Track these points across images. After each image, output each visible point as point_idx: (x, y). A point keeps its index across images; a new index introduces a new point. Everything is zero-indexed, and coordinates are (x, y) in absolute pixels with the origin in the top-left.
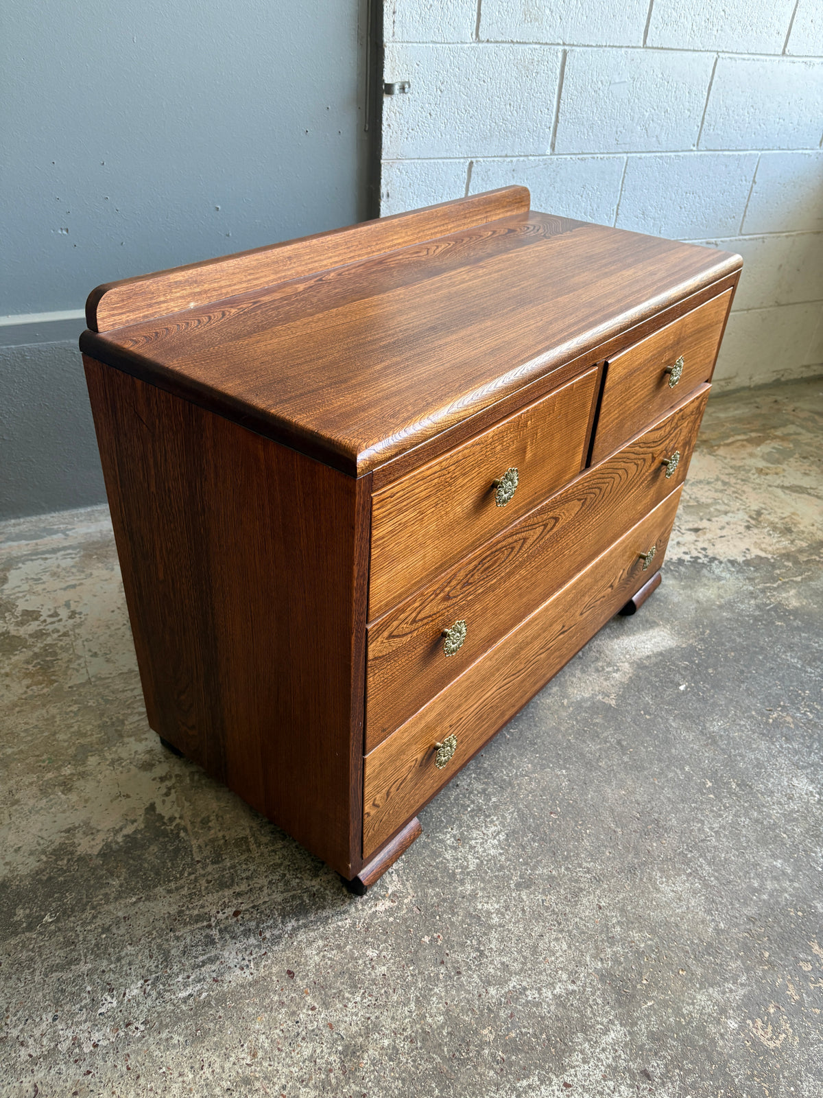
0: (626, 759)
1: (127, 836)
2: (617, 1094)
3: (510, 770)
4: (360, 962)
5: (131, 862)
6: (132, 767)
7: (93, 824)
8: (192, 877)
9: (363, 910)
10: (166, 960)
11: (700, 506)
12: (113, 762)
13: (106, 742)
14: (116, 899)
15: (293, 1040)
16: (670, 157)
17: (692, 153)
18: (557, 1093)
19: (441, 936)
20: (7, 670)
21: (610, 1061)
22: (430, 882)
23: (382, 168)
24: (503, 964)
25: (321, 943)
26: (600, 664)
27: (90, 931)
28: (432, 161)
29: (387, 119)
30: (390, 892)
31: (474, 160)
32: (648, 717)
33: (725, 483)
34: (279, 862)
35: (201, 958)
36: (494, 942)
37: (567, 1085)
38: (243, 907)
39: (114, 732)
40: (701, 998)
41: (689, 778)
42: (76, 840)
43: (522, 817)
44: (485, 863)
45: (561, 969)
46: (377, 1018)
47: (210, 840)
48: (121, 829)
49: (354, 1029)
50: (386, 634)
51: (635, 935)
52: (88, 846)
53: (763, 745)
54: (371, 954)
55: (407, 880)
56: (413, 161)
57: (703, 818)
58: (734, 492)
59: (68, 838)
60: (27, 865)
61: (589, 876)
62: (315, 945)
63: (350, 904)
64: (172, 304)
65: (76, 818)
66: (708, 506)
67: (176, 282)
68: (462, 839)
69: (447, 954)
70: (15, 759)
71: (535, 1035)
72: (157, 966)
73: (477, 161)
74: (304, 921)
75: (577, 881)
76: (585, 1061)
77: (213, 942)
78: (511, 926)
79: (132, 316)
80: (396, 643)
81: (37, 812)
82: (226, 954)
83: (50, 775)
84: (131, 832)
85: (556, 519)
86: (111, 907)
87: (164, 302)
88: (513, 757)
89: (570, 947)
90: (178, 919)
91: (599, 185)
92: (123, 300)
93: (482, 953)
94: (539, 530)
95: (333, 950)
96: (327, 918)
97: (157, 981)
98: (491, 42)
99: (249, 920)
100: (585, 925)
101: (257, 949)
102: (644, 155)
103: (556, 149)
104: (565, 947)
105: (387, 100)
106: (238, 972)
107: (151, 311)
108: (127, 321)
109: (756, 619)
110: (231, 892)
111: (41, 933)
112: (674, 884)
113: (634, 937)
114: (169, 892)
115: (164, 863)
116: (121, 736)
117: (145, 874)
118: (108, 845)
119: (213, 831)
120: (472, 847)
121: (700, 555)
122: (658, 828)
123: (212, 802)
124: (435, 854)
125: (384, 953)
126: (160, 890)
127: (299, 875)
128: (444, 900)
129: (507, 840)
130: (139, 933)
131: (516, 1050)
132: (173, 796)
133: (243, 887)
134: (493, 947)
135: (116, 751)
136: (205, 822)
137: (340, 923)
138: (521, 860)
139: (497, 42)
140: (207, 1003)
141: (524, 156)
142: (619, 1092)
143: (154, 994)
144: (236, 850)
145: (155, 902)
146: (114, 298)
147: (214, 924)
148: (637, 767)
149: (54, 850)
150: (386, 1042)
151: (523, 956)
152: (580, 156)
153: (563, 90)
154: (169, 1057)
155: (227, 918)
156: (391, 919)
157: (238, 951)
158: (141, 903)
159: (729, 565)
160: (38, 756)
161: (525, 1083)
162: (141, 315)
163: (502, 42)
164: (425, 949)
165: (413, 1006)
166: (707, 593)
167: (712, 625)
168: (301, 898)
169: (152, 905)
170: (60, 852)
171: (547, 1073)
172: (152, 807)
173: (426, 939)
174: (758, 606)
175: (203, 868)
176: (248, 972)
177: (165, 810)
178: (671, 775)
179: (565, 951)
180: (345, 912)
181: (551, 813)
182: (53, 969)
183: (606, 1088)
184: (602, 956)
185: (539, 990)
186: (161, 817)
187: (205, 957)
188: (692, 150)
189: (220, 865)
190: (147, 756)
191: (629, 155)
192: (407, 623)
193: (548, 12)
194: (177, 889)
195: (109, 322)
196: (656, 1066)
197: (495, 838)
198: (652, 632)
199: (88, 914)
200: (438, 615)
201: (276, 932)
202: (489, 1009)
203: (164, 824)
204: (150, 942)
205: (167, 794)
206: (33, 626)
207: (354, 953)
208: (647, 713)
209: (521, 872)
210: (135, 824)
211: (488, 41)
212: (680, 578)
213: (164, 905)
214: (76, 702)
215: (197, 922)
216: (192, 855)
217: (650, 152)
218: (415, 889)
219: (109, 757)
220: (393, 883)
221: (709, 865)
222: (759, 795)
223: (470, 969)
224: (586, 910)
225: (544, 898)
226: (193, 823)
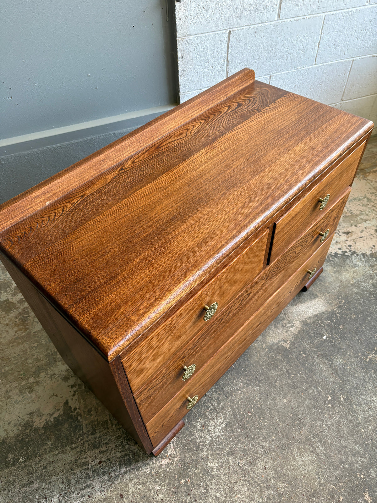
0: (289, 381)
1: (55, 418)
3: (232, 387)
4: (152, 492)
5: (56, 432)
6: (59, 379)
7: (41, 411)
8: (82, 442)
9: (156, 464)
10: (69, 485)
11: (353, 216)
12: (51, 376)
13: (49, 364)
14: (49, 452)
16: (351, 11)
17: (366, 7)
19: (190, 480)
20: (7, 322)
22: (188, 449)
23: (178, 43)
24: (216, 497)
25: (135, 480)
26: (285, 322)
27: (38, 467)
28: (207, 34)
29: (178, 15)
30: (169, 454)
31: (231, 30)
32: (304, 355)
33: (369, 200)
34: (120, 435)
35: (84, 485)
36: (214, 485)
38: (103, 459)
39: (52, 362)
41: (320, 394)
42: (34, 419)
43: (235, 414)
44: (214, 440)
47: (91, 422)
48: (53, 414)
50: (146, 391)
51: (280, 484)
52: (39, 423)
53: (361, 375)
54: (157, 488)
55: (177, 448)
56: (195, 36)
57: (323, 419)
58: (373, 206)
59: (30, 418)
60: (13, 432)
61: (262, 450)
62: (133, 482)
63: (150, 460)
64: (36, 207)
65: (33, 407)
66: (357, 216)
68: (204, 426)
69: (191, 490)
70: (9, 373)
72: (65, 488)
73: (233, 31)
74: (129, 468)
75: (256, 453)
77: (89, 477)
78: (222, 477)
80: (153, 390)
81: (18, 403)
82: (94, 483)
83: (24, 383)
84: (57, 416)
85: (249, 294)
86: (47, 456)
88: (234, 379)
89: (248, 490)
90: (74, 464)
91: (307, 33)
92: (6, 216)
93: (207, 490)
94: (238, 304)
95: (141, 485)
96: (139, 467)
97: (65, 495)
99: (105, 467)
100: (257, 478)
101: (108, 482)
102: (335, 12)
103: (281, 17)
104: (246, 489)
105: (177, 5)
106: (99, 493)
107: (24, 214)
108: (11, 224)
109: (371, 294)
110: (99, 450)
111: (18, 467)
112: (303, 457)
113: (279, 486)
114: (72, 449)
115: (70, 433)
116: (55, 361)
117: (62, 439)
118: (47, 423)
119: (92, 417)
120: (209, 431)
121: (347, 250)
122: (301, 423)
123: (93, 400)
124: (191, 434)
125: (163, 488)
126: (68, 448)
127: (129, 443)
128: (193, 460)
129: (225, 427)
130: (58, 470)
132: (76, 397)
133: (104, 449)
134: (213, 488)
135: (53, 370)
136: (90, 411)
137: (145, 470)
138: (231, 439)
141: (262, 23)
143: (64, 501)
144: (102, 427)
145: (66, 454)
147: (90, 468)
148: (294, 386)
149: (25, 424)
151: (226, 493)
152: (296, 19)
155: (96, 465)
156: (168, 469)
157: (100, 482)
158: (60, 454)
159: (362, 256)
160: (19, 372)
162: (18, 218)
164: (182, 487)
166: (347, 276)
167: (346, 298)
168: (129, 455)
169: (64, 456)
170: (28, 425)
172: (67, 403)
173: (183, 481)
174: (373, 285)
175: (87, 437)
176: (103, 494)
177: (73, 404)
178: (311, 392)
179: (246, 492)
180: (148, 464)
181: (249, 412)
182: (23, 486)
184: (263, 495)
186: (70, 408)
187: (85, 485)
188: (366, 5)
189: (95, 436)
190: (66, 373)
191: (326, 14)
192: (159, 380)
194: (76, 448)
197: (220, 426)
198: (314, 302)
199: (38, 459)
201: (117, 474)
203: (72, 412)
204: (63, 475)
205: (74, 395)
207: (150, 487)
208: (304, 353)
209: (230, 446)
210: (59, 411)
212: (334, 266)
213: (69, 457)
214: (36, 341)
215: (83, 466)
216: (83, 429)
217: (339, 10)
218: (180, 452)
219: (50, 373)
220: (170, 450)
221: (322, 446)
222: (354, 406)
223: (201, 499)
224: (258, 469)
225: (239, 461)
226: (84, 412)
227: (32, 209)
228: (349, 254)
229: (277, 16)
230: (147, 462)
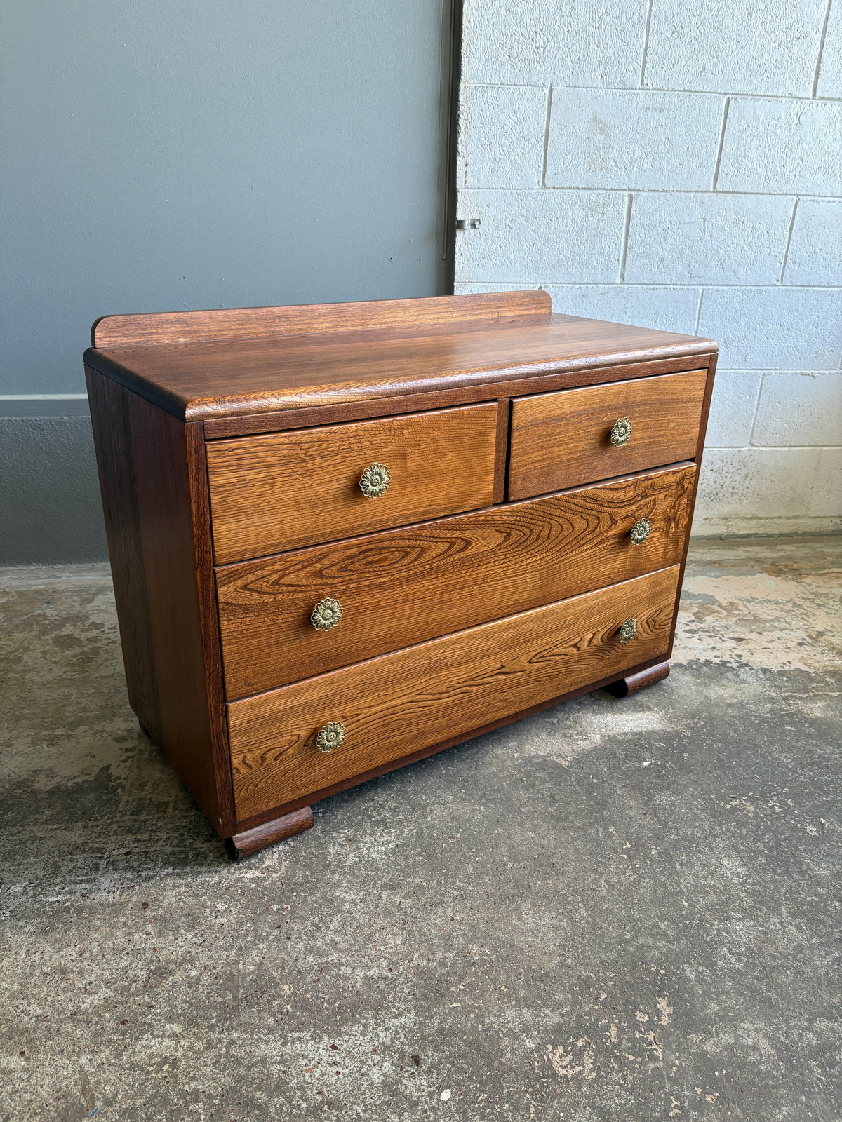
0: (551, 810)
1: (77, 783)
2: (377, 1068)
3: (430, 798)
4: (208, 910)
5: (69, 801)
6: (110, 738)
7: (56, 770)
8: (109, 821)
9: (233, 874)
10: (54, 873)
11: (757, 620)
12: (96, 732)
13: (100, 718)
14: (42, 824)
15: (117, 952)
16: (751, 291)
17: (776, 288)
18: (321, 1050)
19: (289, 908)
20: (57, 659)
21: (388, 1040)
22: (305, 866)
23: (455, 289)
24: (332, 941)
25: (183, 889)
27: (11, 841)
28: (502, 285)
29: (460, 249)
30: (264, 865)
31: (543, 285)
32: (594, 781)
33: (795, 605)
34: (184, 825)
35: (81, 878)
36: (335, 923)
37: (334, 1047)
38: (137, 850)
39: (109, 712)
40: (510, 1014)
41: (609, 837)
42: (37, 779)
43: (420, 834)
44: (363, 862)
45: (385, 958)
46: (197, 953)
47: (138, 799)
48: (75, 778)
49: (173, 957)
50: (240, 583)
51: (475, 948)
52: (43, 784)
53: (706, 825)
54: (220, 907)
55: (284, 860)
56: (484, 284)
57: (603, 872)
58: (802, 614)
59: (32, 776)
61: (456, 893)
62: (178, 890)
63: (225, 867)
64: (163, 336)
65: (46, 764)
66: (766, 621)
67: (167, 320)
68: (352, 841)
69: (287, 922)
70: (26, 718)
71: (329, 1002)
72: (45, 876)
73: (546, 287)
74: (179, 871)
75: (442, 895)
76: (363, 1033)
77: (97, 869)
78: (357, 915)
79: (126, 340)
80: (254, 598)
81: (21, 755)
82: (102, 879)
83: (45, 733)
84: (80, 781)
85: (468, 543)
86: (35, 829)
87: (156, 334)
88: (439, 788)
89: (403, 943)
90: (82, 847)
91: (673, 313)
92: (118, 327)
93: (318, 928)
94: (442, 546)
95: (190, 896)
96: (199, 873)
97: (39, 885)
98: (557, 188)
99: (135, 860)
100: (429, 930)
101: (129, 882)
102: (721, 288)
103: (625, 279)
104: (399, 941)
105: (459, 235)
106: (105, 894)
107: (143, 339)
108: (121, 343)
109: (763, 720)
110: (134, 837)
112: (540, 918)
113: (472, 949)
114: (85, 827)
115: (93, 807)
116: (114, 716)
117: (74, 811)
118: (58, 787)
119: (145, 793)
120: (358, 848)
121: (732, 661)
122: (553, 870)
123: (155, 772)
124: (321, 846)
125: (232, 909)
126: (80, 824)
127: (195, 838)
128: (308, 882)
129: (394, 849)
130: (45, 850)
131: (303, 1008)
132: (128, 764)
133: (145, 836)
134: (332, 927)
135: (103, 726)
136: (143, 785)
137: (208, 879)
138: (398, 867)
139: (563, 188)
140: (67, 910)
141: (593, 284)
142: (381, 1066)
143: (31, 893)
144: (155, 809)
145: (70, 832)
146: (111, 324)
147: (105, 857)
148: (558, 818)
149: (18, 782)
150: (194, 973)
151: (355, 940)
152: (652, 287)
153: (630, 228)
154: (15, 940)
155: (119, 855)
156: (253, 886)
157: (115, 880)
158: (60, 830)
159: (760, 672)
160: (44, 718)
161: (297, 1035)
162: (134, 340)
163: (568, 188)
164: (270, 914)
165: (233, 953)
166: (721, 692)
167: (711, 718)
168: (187, 854)
169: (67, 833)
170: (22, 784)
171: (322, 1033)
172: (108, 767)
173: (275, 907)
174: (772, 710)
175: (121, 817)
176: (112, 896)
177: (115, 771)
178: (591, 831)
179: (397, 945)
180: (216, 872)
181: (450, 837)
183: (370, 1060)
184: (431, 957)
185: (354, 968)
186: (111, 775)
187: (85, 878)
188: (775, 285)
189: (136, 817)
190: (126, 733)
191: (704, 287)
192: (267, 582)
193: (612, 162)
194: (93, 827)
195: (105, 341)
196: (429, 1057)
197: (383, 846)
198: (640, 715)
199: (15, 830)
200: (309, 588)
201: (152, 873)
202: (299, 972)
203: (110, 781)
204: (50, 858)
205: (125, 761)
206: (94, 633)
207: (206, 903)
208: (595, 776)
209: (393, 876)
210: (88, 777)
211: (554, 187)
212: (697, 676)
213: (76, 836)
214: (94, 688)
215: (94, 852)
216: (119, 806)
217: (728, 285)
218: (287, 869)
219: (96, 727)
220: (271, 859)
221: (587, 910)
222: (677, 865)
223: (300, 937)
224: (437, 919)
225: (403, 900)
226: (132, 784)
227: (156, 336)
228: (735, 665)
229: (619, 278)
230: (217, 869)
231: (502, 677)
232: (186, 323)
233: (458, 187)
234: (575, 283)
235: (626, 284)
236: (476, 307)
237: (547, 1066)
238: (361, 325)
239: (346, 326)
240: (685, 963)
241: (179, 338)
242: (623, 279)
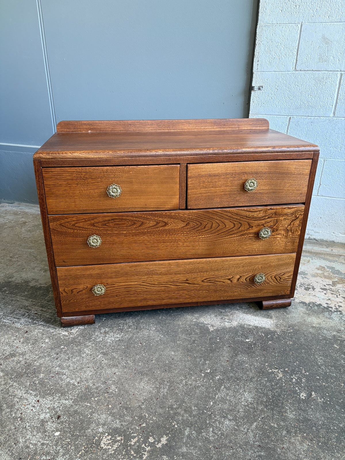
0: (189, 346)
1: (41, 286)
2: (45, 414)
3: (146, 326)
4: (42, 340)
5: (34, 291)
7: (39, 280)
8: (39, 301)
9: (59, 331)
10: (12, 313)
14: (22, 296)
15: (7, 344)
18: (34, 400)
19: (66, 349)
21: (56, 406)
22: (83, 336)
24: (69, 365)
25: (41, 331)
26: (226, 317)
27: (10, 299)
29: (253, 99)
30: (71, 332)
31: (292, 117)
32: (218, 340)
36: (76, 359)
37: (38, 401)
38: (39, 313)
40: (104, 416)
41: (203, 365)
42: (32, 282)
43: (131, 339)
44: (103, 342)
45: (81, 378)
46: (27, 353)
48: (42, 284)
49: (20, 351)
50: (58, 222)
51: (113, 387)
52: (32, 284)
53: (253, 375)
54: (47, 340)
55: (78, 332)
57: (188, 378)
59: (31, 280)
60: (18, 281)
61: (125, 364)
62: (39, 330)
63: (59, 328)
64: (82, 130)
65: (37, 277)
67: (84, 124)
68: (106, 333)
69: (61, 353)
71: (50, 385)
72: (9, 313)
74: (45, 324)
75: (119, 363)
76: (51, 401)
77: (24, 316)
78: (85, 359)
79: (68, 130)
80: (65, 229)
81: (34, 273)
82: (22, 319)
85: (166, 224)
86: (19, 297)
87: (79, 128)
88: (153, 324)
89: (91, 375)
90: (25, 307)
92: (65, 125)
93: (69, 359)
94: (152, 223)
95: (41, 334)
96: (50, 327)
97: (5, 315)
98: (302, 71)
99: (36, 317)
100: (104, 374)
101: (28, 323)
104: (90, 374)
105: (253, 92)
106: (19, 324)
107: (74, 130)
108: (66, 131)
109: (325, 339)
110: (42, 309)
111: (2, 294)
112: (147, 386)
114: (32, 301)
115: (39, 295)
117: (33, 295)
118: (35, 286)
120: (105, 336)
121: (334, 307)
124: (94, 331)
125: (49, 342)
126: (31, 300)
128: (79, 342)
129: (117, 341)
130: (16, 305)
131: (41, 384)
133: (45, 310)
134: (73, 360)
137: (51, 330)
138: (113, 348)
139: (305, 71)
140: (5, 325)
141: (318, 117)
142: (47, 414)
145: (26, 301)
146: (63, 124)
147: (29, 312)
148: (189, 350)
150: (21, 359)
151: (77, 368)
153: (340, 90)
155: (33, 313)
156: (62, 337)
157: (25, 321)
158: (24, 300)
161: (31, 392)
162: (71, 130)
163: (308, 71)
164: (59, 348)
165: (37, 357)
166: (314, 320)
167: (297, 330)
168: (52, 319)
170: (27, 282)
171: (39, 395)
173: (62, 347)
174: (334, 336)
175: (44, 301)
176: (21, 325)
178: (198, 360)
180: (55, 328)
181: (141, 343)
183: (45, 410)
184: (96, 384)
185: (68, 377)
187: (18, 317)
189: (48, 303)
192: (70, 224)
193: (332, 58)
194: (34, 302)
195: (60, 130)
196: (64, 418)
197: (115, 338)
198: (264, 319)
199: (13, 296)
200: (89, 230)
201: (37, 322)
202: (50, 371)
204: (15, 308)
207: (44, 338)
209: (108, 350)
210: (47, 285)
211: (300, 70)
212: (309, 310)
213: (27, 303)
215: (27, 310)
216: (46, 297)
218: (77, 335)
220: (75, 330)
221: (168, 390)
222: (223, 387)
223: (60, 360)
224: (110, 371)
225: (104, 360)
228: (333, 310)
229: (332, 114)
230: (57, 328)
231: (187, 284)
232: (91, 125)
233: (254, 71)
234: (308, 116)
235: (336, 117)
236: (226, 125)
237: (100, 440)
238: (167, 130)
239: (161, 130)
240: (189, 427)
241: (88, 130)
242: (334, 115)
